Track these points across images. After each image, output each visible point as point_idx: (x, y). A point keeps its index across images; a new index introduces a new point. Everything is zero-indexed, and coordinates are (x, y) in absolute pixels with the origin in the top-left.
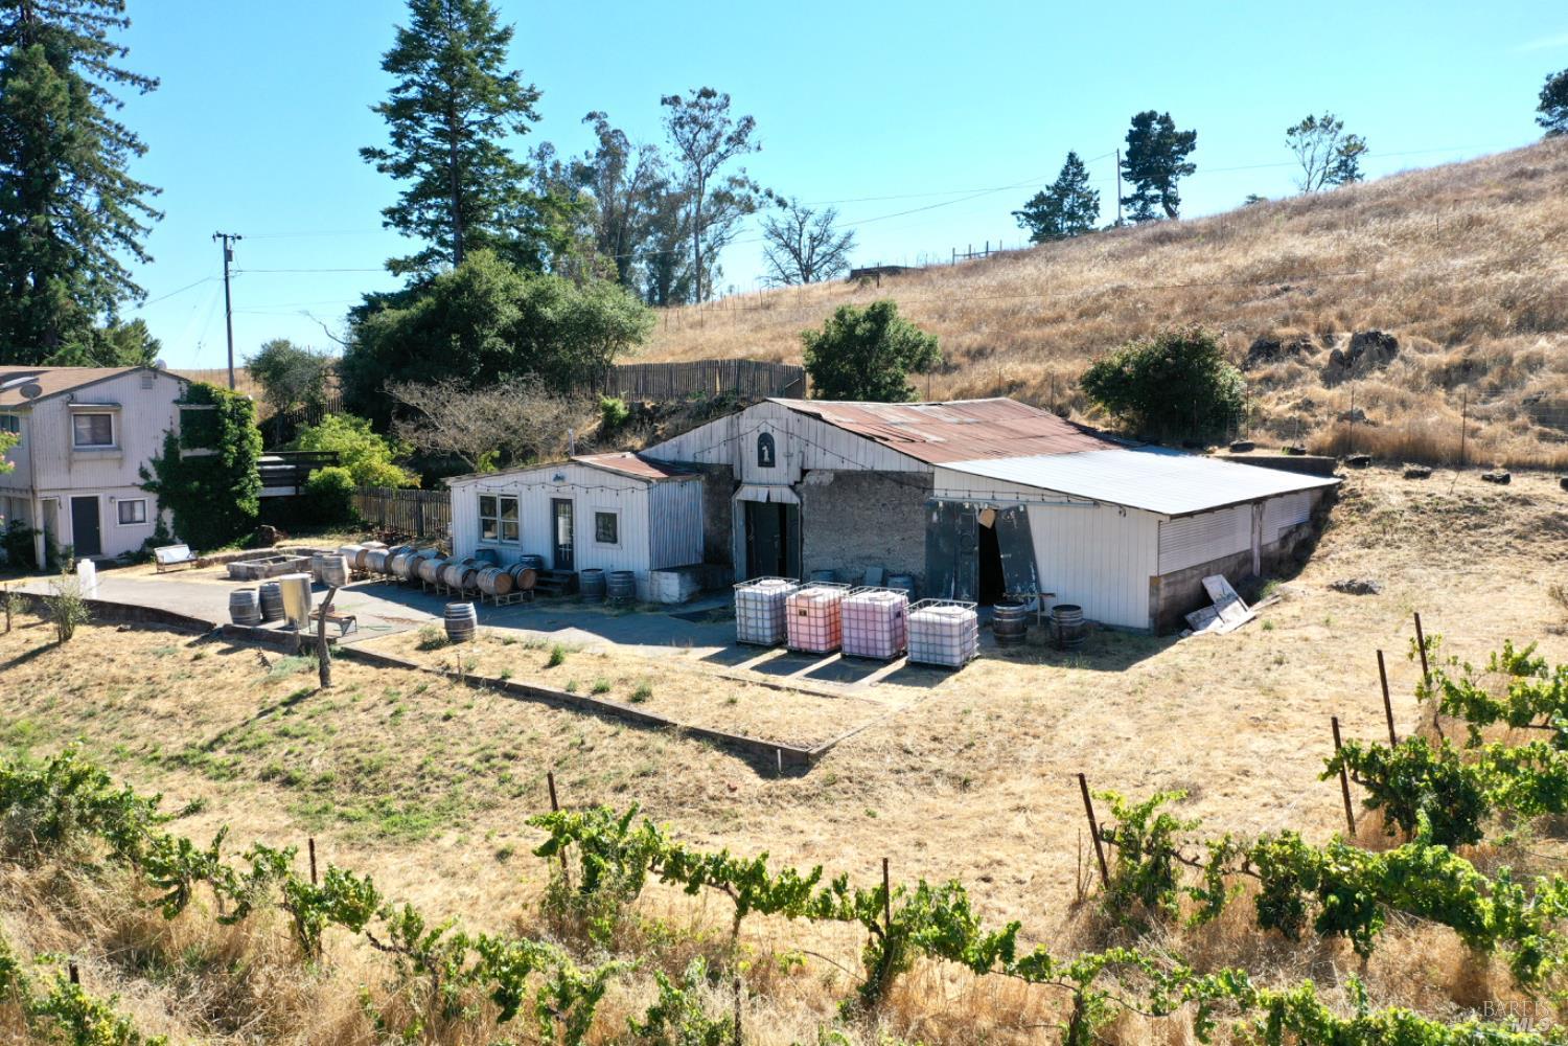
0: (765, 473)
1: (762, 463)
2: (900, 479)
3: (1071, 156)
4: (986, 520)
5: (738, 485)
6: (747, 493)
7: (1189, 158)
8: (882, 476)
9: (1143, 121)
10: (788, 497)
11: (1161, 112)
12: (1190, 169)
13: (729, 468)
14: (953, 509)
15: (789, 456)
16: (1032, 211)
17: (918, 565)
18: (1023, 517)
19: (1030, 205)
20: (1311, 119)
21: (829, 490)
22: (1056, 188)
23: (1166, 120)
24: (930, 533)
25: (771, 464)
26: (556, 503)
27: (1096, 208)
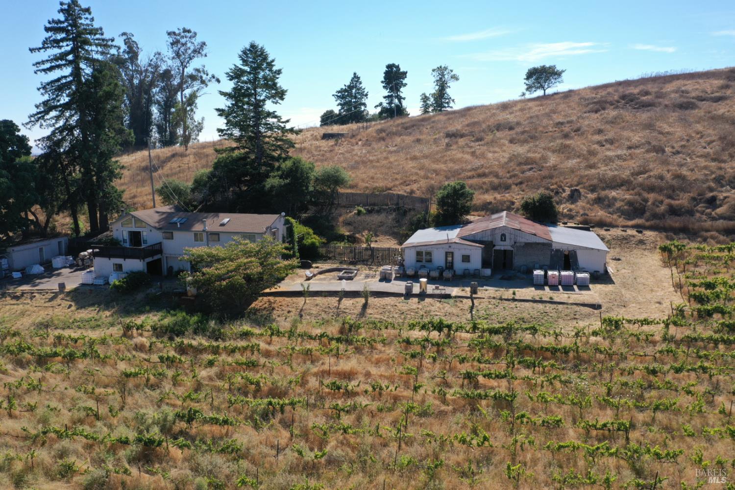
0: (502, 243)
1: (502, 240)
2: (543, 244)
3: (355, 74)
4: (567, 253)
5: (494, 246)
6: (497, 248)
7: (404, 82)
8: (538, 244)
9: (390, 67)
10: (509, 248)
11: (397, 64)
12: (405, 85)
13: (492, 242)
14: (558, 251)
15: (510, 239)
16: (339, 94)
17: (548, 263)
18: (575, 252)
19: (339, 92)
20: (441, 67)
21: (523, 246)
22: (349, 87)
23: (398, 67)
24: (551, 256)
25: (505, 240)
26: (447, 253)
27: (366, 95)
